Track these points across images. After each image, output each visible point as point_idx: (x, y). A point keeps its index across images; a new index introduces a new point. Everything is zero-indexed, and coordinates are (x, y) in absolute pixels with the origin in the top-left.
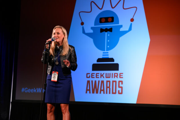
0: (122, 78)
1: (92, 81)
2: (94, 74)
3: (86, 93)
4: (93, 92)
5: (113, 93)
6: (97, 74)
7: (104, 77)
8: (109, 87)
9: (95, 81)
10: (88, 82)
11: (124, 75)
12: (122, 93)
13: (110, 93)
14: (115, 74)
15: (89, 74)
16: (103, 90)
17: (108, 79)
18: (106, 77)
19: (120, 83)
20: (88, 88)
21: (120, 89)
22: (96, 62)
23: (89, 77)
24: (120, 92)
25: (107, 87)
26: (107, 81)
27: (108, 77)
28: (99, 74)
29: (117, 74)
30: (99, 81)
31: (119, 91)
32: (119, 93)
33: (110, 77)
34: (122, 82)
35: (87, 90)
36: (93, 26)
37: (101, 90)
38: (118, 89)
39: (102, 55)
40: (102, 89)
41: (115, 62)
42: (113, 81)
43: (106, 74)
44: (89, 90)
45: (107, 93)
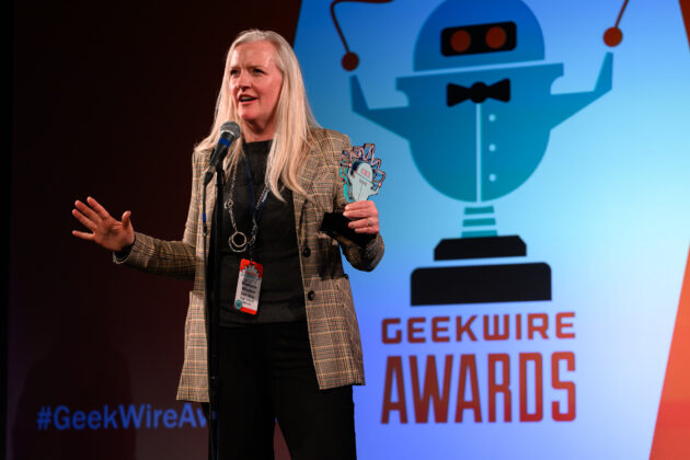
0: (572, 336)
1: (413, 360)
2: (422, 320)
3: (385, 419)
4: (421, 417)
5: (525, 417)
6: (436, 320)
7: (473, 338)
8: (505, 388)
9: (431, 360)
10: (394, 363)
11: (578, 325)
12: (571, 416)
13: (508, 418)
14: (531, 317)
15: (397, 321)
16: (475, 405)
17: (497, 347)
18: (487, 337)
19: (563, 364)
20: (394, 398)
21: (561, 396)
22: (428, 261)
23: (398, 340)
24: (564, 409)
25: (493, 388)
26: (493, 358)
27: (496, 337)
28: (446, 319)
29: (545, 317)
30: (449, 359)
31: (556, 406)
32: (557, 416)
33: (506, 336)
34: (570, 358)
35: (388, 406)
36: (408, 71)
37: (462, 405)
38: (551, 395)
39: (461, 223)
40: (468, 397)
41: (532, 257)
42: (524, 358)
43: (486, 318)
44: (401, 406)
45: (492, 418)
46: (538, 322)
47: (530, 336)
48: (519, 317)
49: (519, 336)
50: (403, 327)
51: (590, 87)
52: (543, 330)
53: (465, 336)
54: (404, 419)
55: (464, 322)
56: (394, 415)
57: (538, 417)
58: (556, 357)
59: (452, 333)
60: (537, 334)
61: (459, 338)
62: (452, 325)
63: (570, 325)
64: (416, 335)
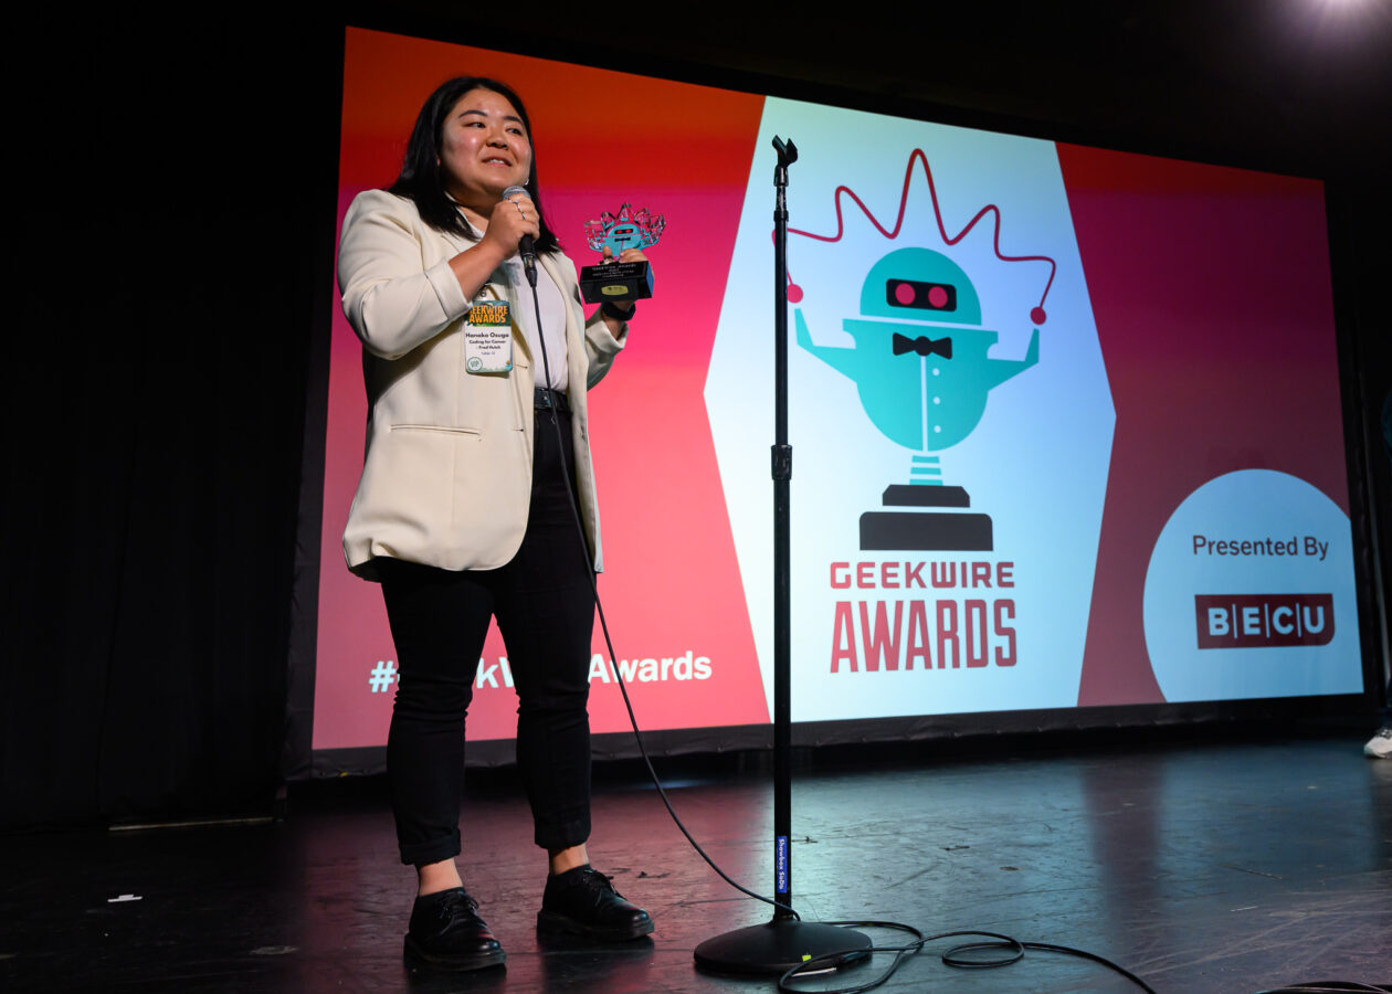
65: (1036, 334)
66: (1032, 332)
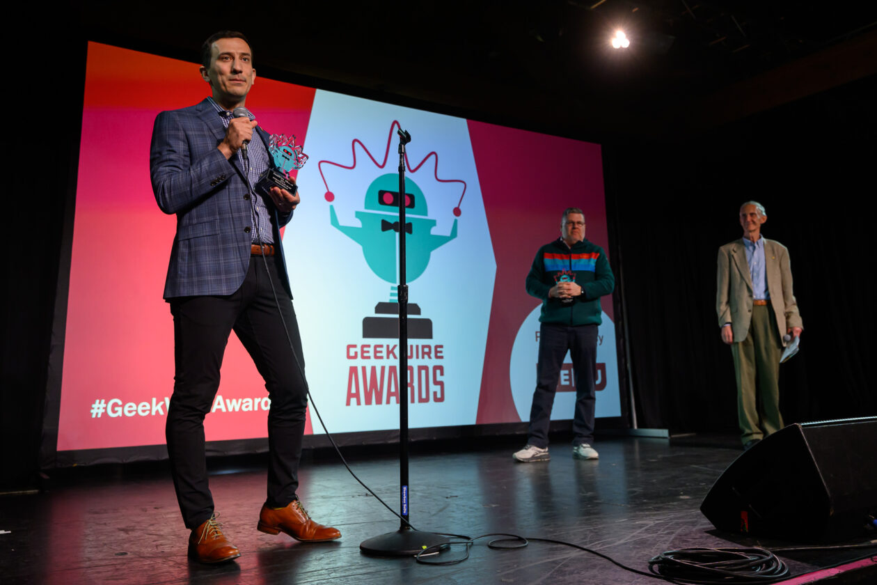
46: (426, 350)
47: (423, 357)
48: (417, 347)
49: (417, 357)
50: (358, 349)
51: (448, 234)
52: (429, 354)
53: (391, 355)
54: (359, 403)
55: (390, 349)
56: (353, 400)
57: (427, 400)
58: (436, 368)
59: (384, 354)
60: (426, 356)
61: (388, 357)
62: (384, 350)
63: (441, 352)
64: (365, 355)
65: (456, 221)
66: (453, 221)
